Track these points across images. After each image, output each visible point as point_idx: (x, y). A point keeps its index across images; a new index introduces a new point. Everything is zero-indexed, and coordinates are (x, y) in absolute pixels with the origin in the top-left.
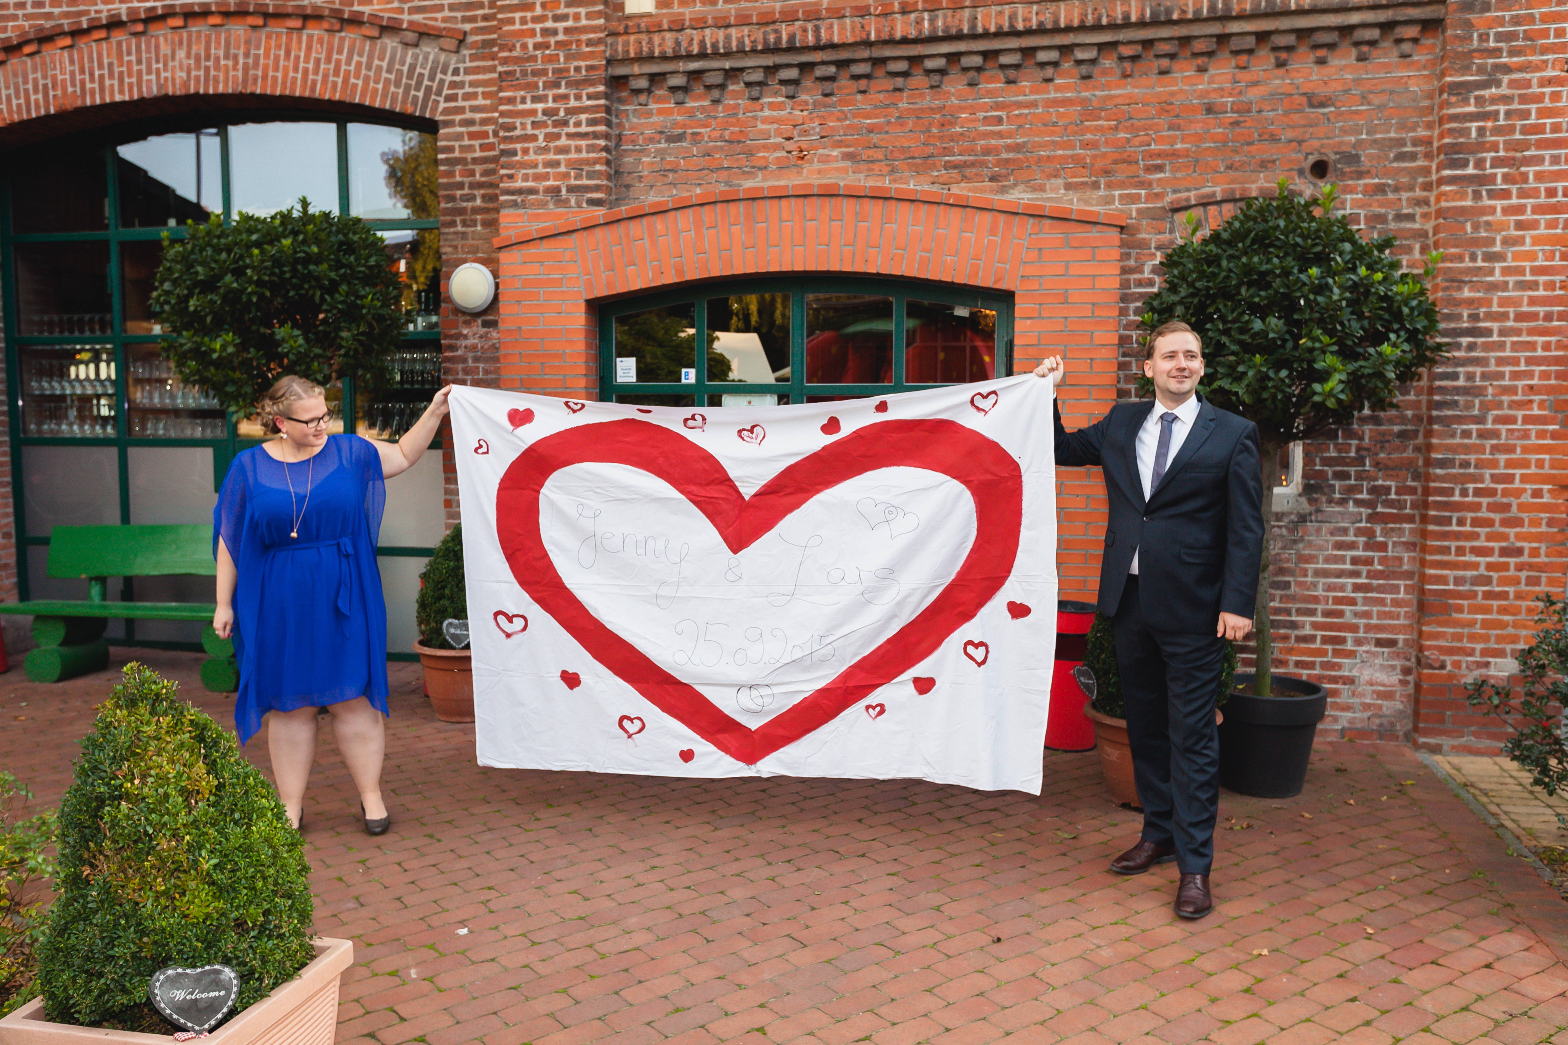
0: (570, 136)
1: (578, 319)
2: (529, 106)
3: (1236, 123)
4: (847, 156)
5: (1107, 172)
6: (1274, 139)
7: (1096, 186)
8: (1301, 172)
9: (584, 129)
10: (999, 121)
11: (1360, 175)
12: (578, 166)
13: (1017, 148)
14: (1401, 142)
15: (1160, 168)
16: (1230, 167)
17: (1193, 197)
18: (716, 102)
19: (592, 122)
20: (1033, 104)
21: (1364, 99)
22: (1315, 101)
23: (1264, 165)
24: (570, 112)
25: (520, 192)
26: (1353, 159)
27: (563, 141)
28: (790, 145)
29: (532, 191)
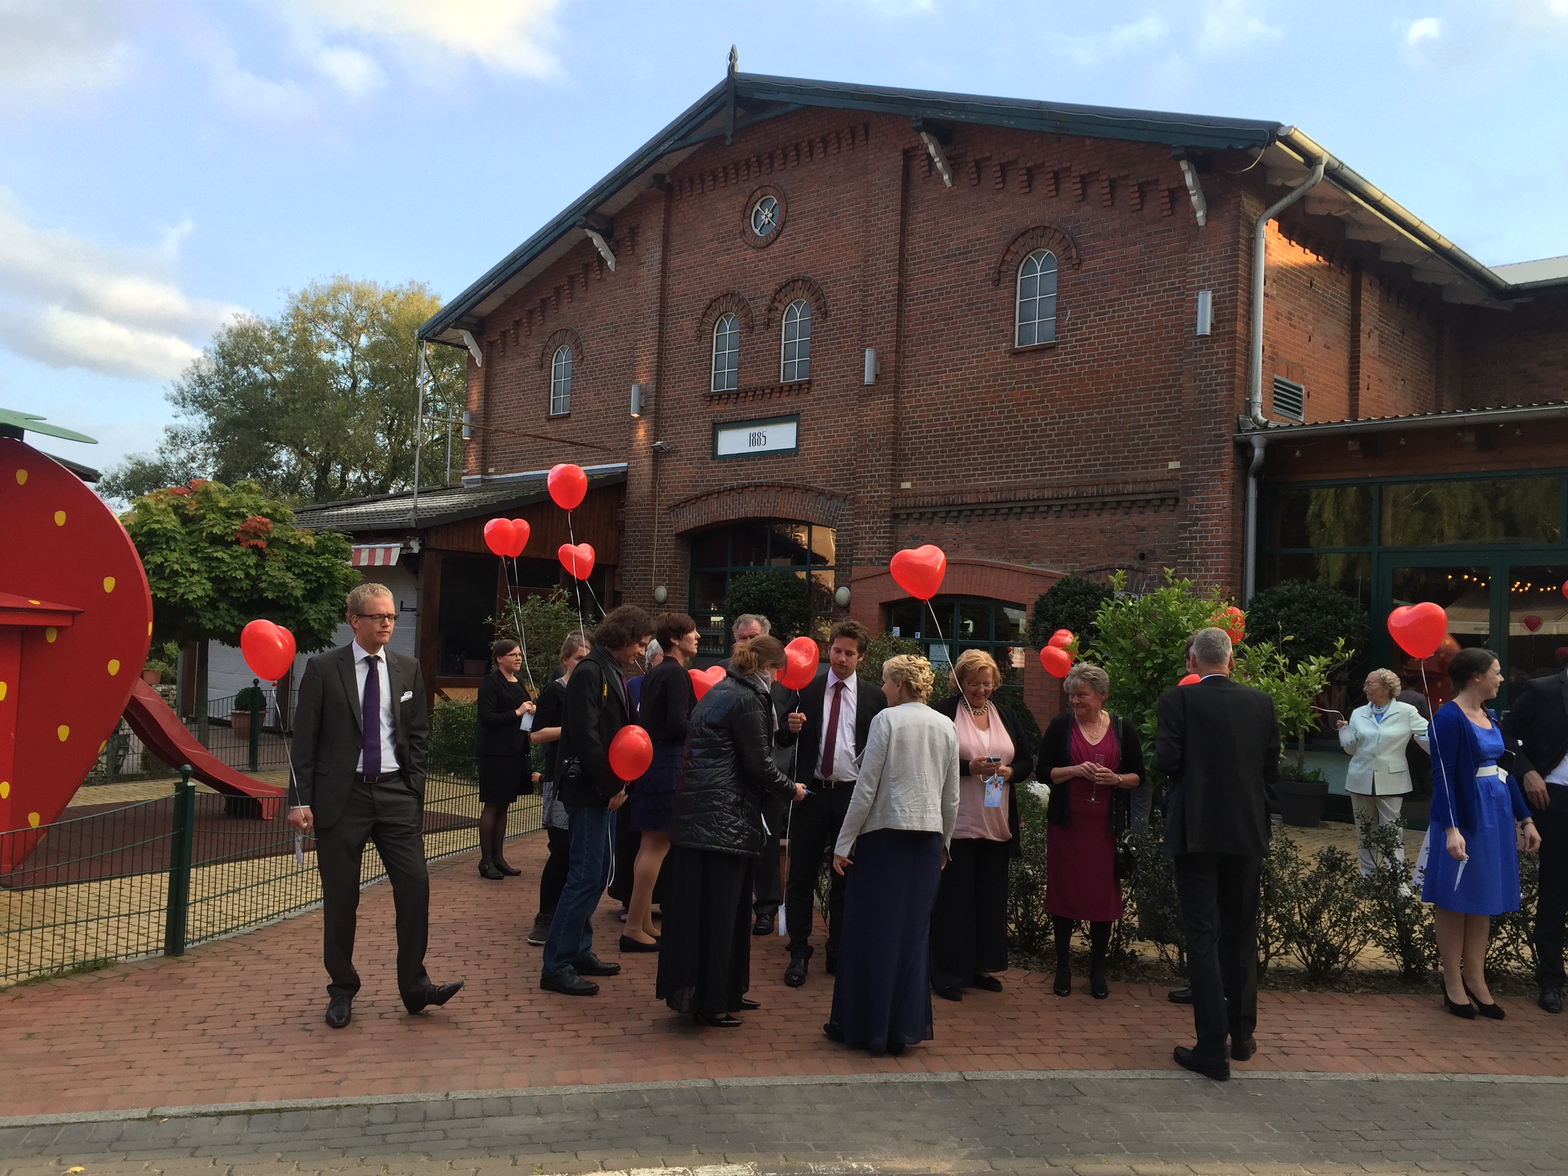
0: (877, 538)
1: (876, 610)
2: (864, 525)
3: (1111, 537)
4: (975, 547)
5: (1065, 556)
6: (1125, 544)
7: (1061, 561)
8: (1135, 558)
9: (882, 535)
10: (1028, 534)
11: (1156, 560)
12: (879, 549)
13: (1034, 545)
14: (1171, 546)
15: (1084, 555)
16: (1109, 555)
17: (1095, 567)
18: (930, 524)
19: (885, 532)
20: (1039, 528)
21: (1157, 529)
22: (1140, 529)
23: (1122, 555)
24: (878, 528)
25: (859, 559)
26: (1152, 552)
27: (875, 540)
28: (955, 542)
29: (864, 559)
